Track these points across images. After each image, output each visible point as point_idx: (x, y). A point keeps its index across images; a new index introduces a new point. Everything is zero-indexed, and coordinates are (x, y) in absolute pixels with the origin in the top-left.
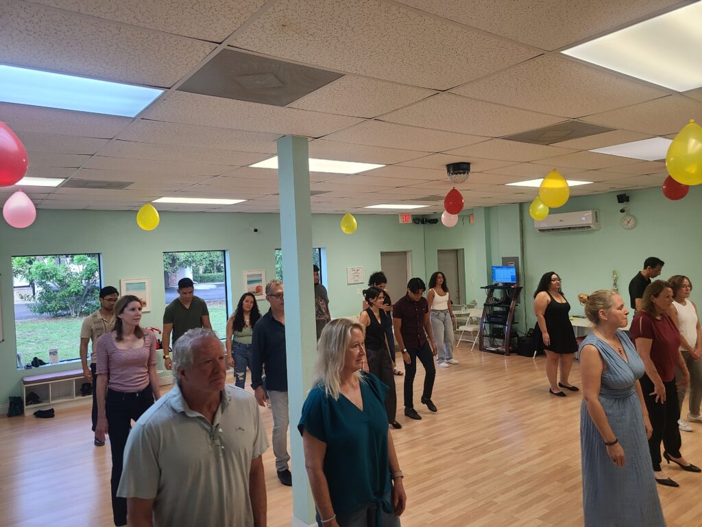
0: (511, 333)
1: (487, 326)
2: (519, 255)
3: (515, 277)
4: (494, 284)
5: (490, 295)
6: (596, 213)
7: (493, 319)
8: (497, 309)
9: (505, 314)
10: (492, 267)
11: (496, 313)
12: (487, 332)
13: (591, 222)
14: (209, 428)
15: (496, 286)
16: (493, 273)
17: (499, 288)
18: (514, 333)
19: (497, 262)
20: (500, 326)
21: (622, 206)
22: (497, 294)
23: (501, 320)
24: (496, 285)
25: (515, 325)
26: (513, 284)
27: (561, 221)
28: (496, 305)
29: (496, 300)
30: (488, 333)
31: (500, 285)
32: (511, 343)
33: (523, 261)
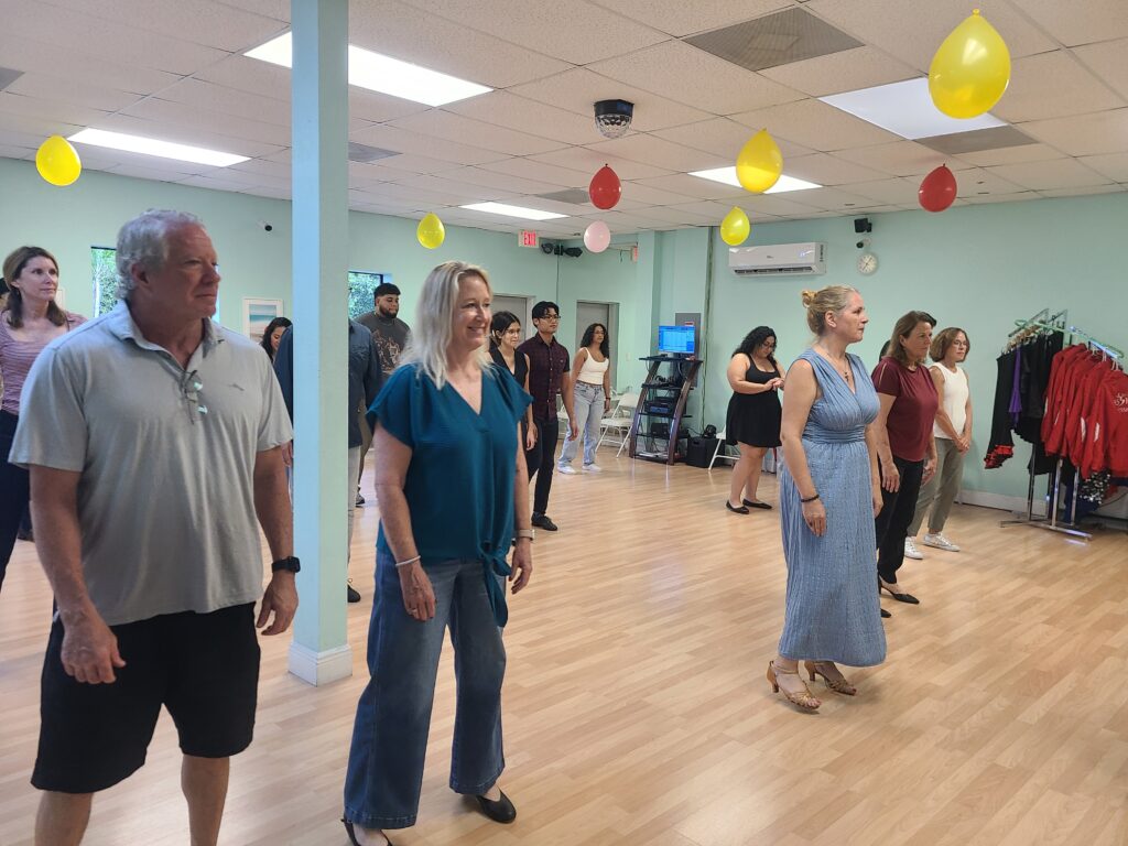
0: (678, 432)
1: (644, 419)
2: (702, 311)
3: (693, 344)
4: (660, 354)
5: (653, 371)
6: (822, 246)
7: (654, 409)
8: (662, 393)
9: (673, 401)
10: (661, 327)
11: (660, 399)
12: (644, 429)
13: (813, 261)
14: (179, 374)
15: (664, 358)
16: (661, 337)
17: (668, 360)
18: (683, 433)
19: (668, 320)
20: (665, 420)
21: (860, 237)
22: (665, 370)
23: (665, 410)
24: (664, 355)
25: (686, 420)
26: (688, 355)
27: (769, 257)
28: (660, 387)
29: (662, 379)
30: (645, 431)
31: (670, 356)
32: (677, 447)
33: (707, 320)
